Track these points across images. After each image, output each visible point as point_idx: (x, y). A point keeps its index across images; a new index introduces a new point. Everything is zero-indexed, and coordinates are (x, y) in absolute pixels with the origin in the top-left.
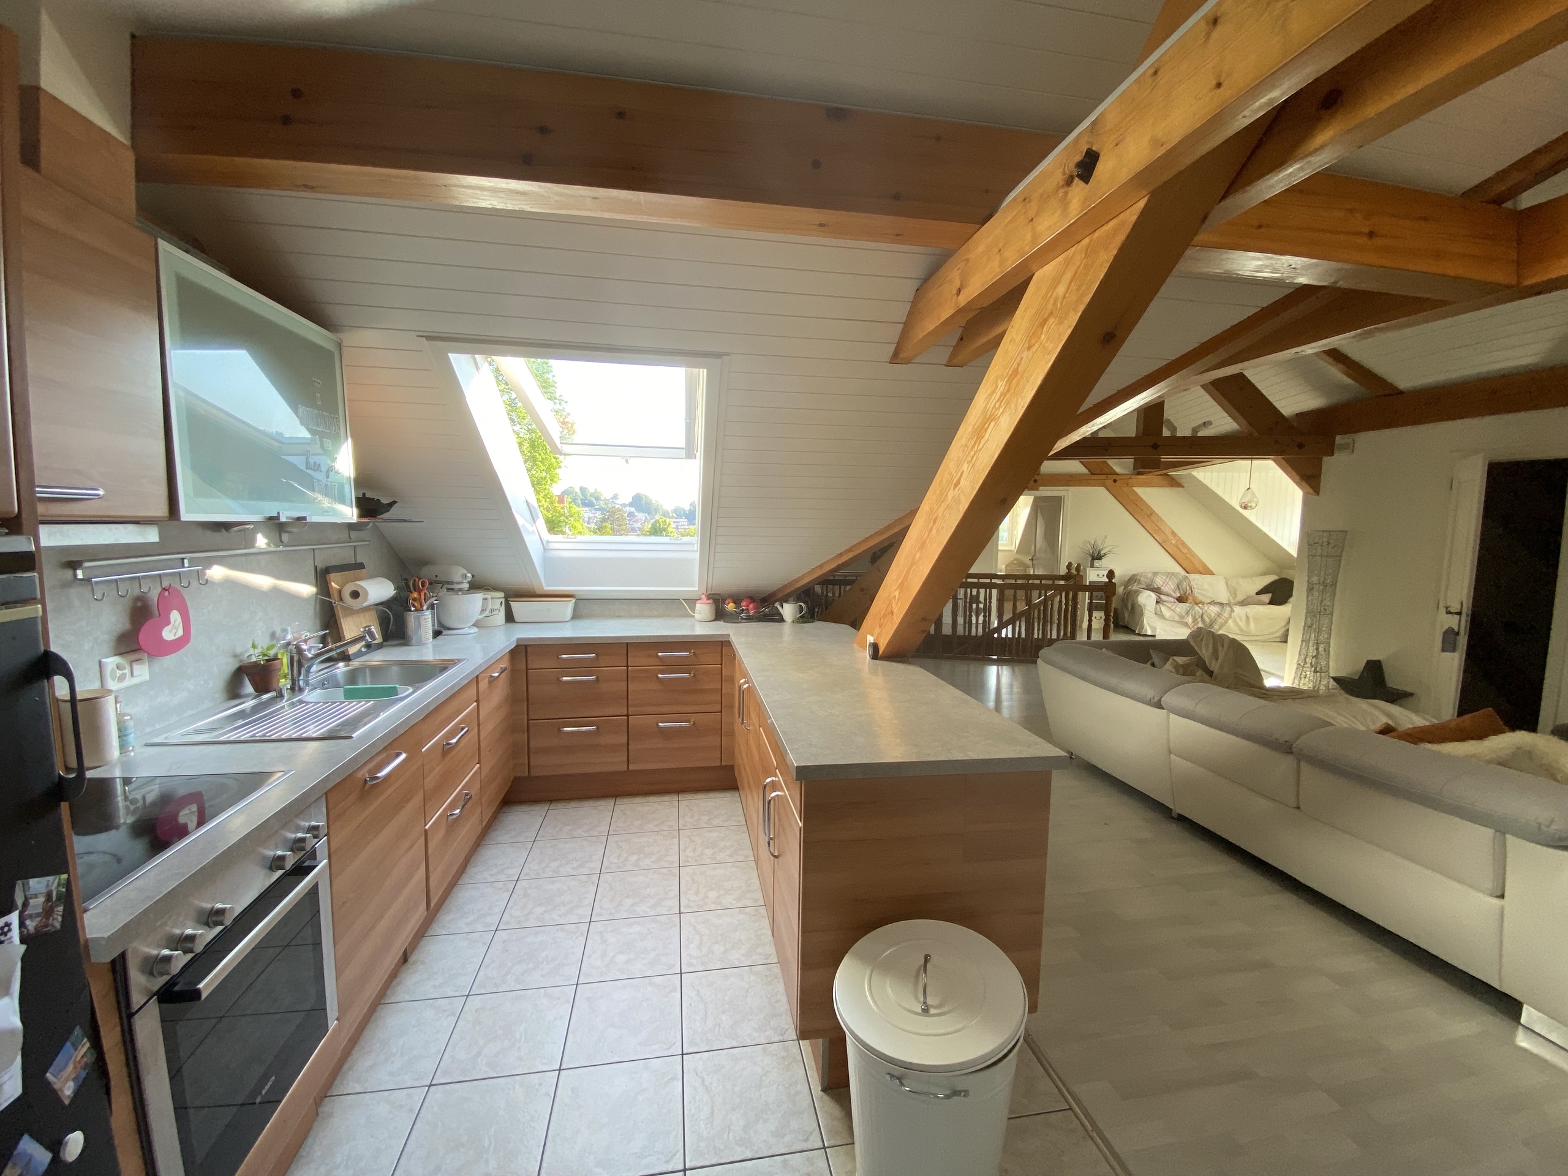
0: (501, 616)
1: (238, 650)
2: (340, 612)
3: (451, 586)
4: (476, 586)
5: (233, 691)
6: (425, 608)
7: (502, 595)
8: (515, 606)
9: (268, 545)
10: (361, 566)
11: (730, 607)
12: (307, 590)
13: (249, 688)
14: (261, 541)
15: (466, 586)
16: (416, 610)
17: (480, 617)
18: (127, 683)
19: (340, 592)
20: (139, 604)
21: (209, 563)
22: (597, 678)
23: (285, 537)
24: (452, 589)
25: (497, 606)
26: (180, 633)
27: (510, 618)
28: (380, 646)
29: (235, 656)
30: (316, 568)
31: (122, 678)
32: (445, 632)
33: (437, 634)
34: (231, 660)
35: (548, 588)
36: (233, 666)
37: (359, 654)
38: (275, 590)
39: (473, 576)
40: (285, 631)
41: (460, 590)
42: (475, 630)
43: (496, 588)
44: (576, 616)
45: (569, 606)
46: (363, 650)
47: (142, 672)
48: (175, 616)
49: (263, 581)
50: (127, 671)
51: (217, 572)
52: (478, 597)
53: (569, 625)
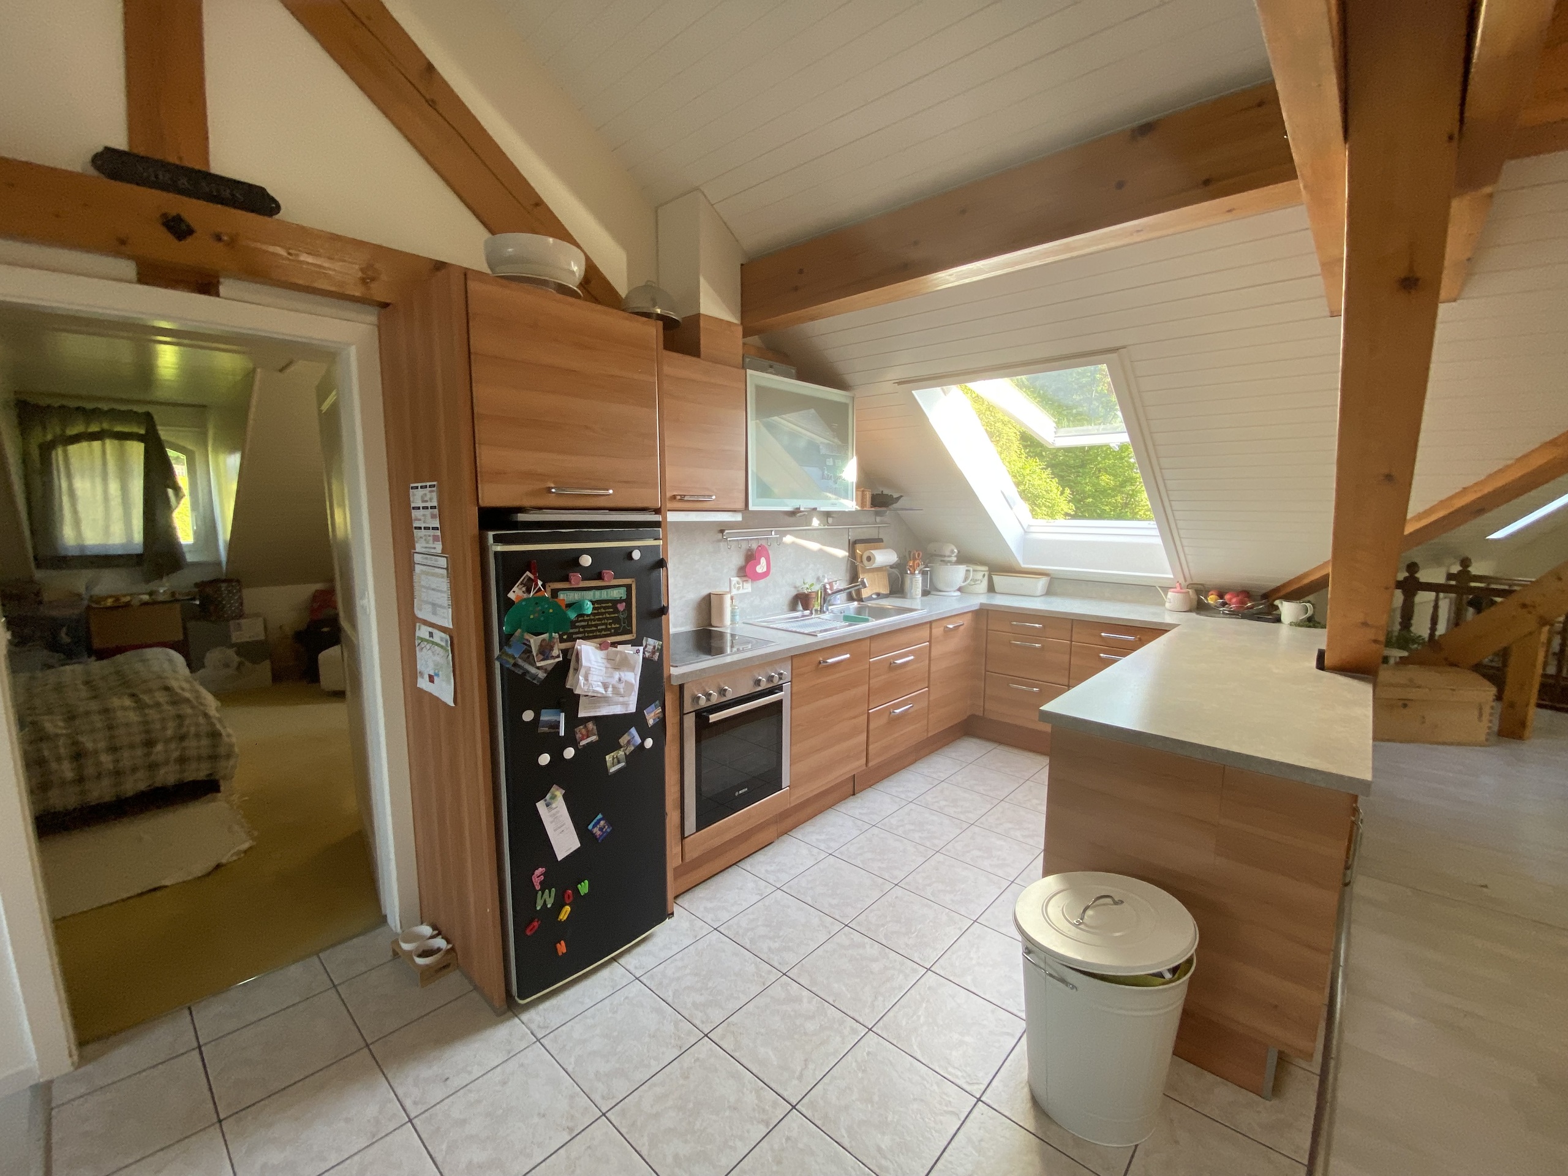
0: (984, 585)
1: (798, 584)
2: (860, 570)
3: (942, 559)
4: (964, 559)
5: (793, 607)
6: (917, 572)
7: (985, 568)
8: (996, 579)
9: (820, 525)
10: (880, 540)
11: (1212, 599)
12: (842, 553)
13: (800, 607)
14: (815, 522)
15: (954, 559)
16: (911, 573)
17: (963, 584)
18: (741, 591)
19: (861, 556)
20: (749, 553)
21: (785, 533)
22: (1043, 647)
23: (830, 520)
24: (944, 561)
25: (979, 576)
26: (765, 570)
27: (991, 589)
28: (886, 596)
29: (795, 587)
30: (849, 540)
31: (738, 588)
32: (933, 593)
33: (925, 593)
34: (793, 589)
35: (1025, 566)
36: (794, 593)
37: (870, 598)
38: (821, 550)
39: (959, 552)
40: (824, 576)
41: (949, 562)
42: (958, 593)
43: (982, 563)
44: (1049, 592)
45: (1041, 583)
46: (874, 596)
47: (748, 587)
48: (763, 561)
49: (814, 546)
50: (741, 585)
51: (788, 539)
52: (962, 569)
53: (1038, 599)
